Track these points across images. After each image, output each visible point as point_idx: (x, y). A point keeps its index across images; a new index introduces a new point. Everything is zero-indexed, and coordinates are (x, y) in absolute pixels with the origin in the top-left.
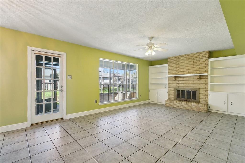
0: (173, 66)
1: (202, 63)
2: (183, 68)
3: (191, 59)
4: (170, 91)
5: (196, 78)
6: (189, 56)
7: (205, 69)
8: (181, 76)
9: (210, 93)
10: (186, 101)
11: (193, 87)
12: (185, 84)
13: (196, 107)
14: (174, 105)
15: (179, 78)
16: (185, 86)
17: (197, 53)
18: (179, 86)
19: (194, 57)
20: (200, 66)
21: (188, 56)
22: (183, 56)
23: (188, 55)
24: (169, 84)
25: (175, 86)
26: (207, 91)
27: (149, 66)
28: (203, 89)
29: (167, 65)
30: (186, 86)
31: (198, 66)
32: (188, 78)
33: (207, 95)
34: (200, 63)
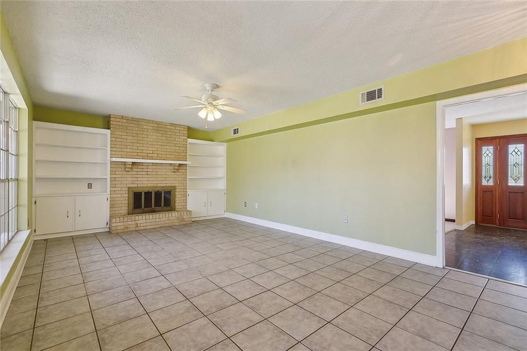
0: (123, 137)
1: (178, 142)
2: (148, 146)
3: (161, 132)
4: (115, 196)
5: (171, 168)
6: (160, 126)
7: (184, 154)
8: (143, 163)
9: (189, 192)
10: (153, 211)
11: (165, 185)
12: (152, 179)
13: (178, 218)
14: (137, 224)
15: (139, 167)
16: (151, 182)
17: (172, 124)
18: (137, 182)
19: (167, 130)
20: (176, 148)
21: (156, 125)
22: (149, 121)
23: (158, 123)
24: (113, 180)
25: (129, 182)
26: (185, 190)
27: (34, 122)
28: (180, 187)
29: (108, 132)
30: (154, 182)
31: (172, 148)
32: (155, 167)
33: (185, 196)
34: (175, 142)
